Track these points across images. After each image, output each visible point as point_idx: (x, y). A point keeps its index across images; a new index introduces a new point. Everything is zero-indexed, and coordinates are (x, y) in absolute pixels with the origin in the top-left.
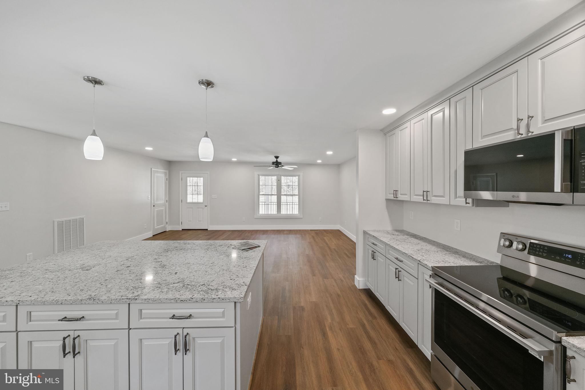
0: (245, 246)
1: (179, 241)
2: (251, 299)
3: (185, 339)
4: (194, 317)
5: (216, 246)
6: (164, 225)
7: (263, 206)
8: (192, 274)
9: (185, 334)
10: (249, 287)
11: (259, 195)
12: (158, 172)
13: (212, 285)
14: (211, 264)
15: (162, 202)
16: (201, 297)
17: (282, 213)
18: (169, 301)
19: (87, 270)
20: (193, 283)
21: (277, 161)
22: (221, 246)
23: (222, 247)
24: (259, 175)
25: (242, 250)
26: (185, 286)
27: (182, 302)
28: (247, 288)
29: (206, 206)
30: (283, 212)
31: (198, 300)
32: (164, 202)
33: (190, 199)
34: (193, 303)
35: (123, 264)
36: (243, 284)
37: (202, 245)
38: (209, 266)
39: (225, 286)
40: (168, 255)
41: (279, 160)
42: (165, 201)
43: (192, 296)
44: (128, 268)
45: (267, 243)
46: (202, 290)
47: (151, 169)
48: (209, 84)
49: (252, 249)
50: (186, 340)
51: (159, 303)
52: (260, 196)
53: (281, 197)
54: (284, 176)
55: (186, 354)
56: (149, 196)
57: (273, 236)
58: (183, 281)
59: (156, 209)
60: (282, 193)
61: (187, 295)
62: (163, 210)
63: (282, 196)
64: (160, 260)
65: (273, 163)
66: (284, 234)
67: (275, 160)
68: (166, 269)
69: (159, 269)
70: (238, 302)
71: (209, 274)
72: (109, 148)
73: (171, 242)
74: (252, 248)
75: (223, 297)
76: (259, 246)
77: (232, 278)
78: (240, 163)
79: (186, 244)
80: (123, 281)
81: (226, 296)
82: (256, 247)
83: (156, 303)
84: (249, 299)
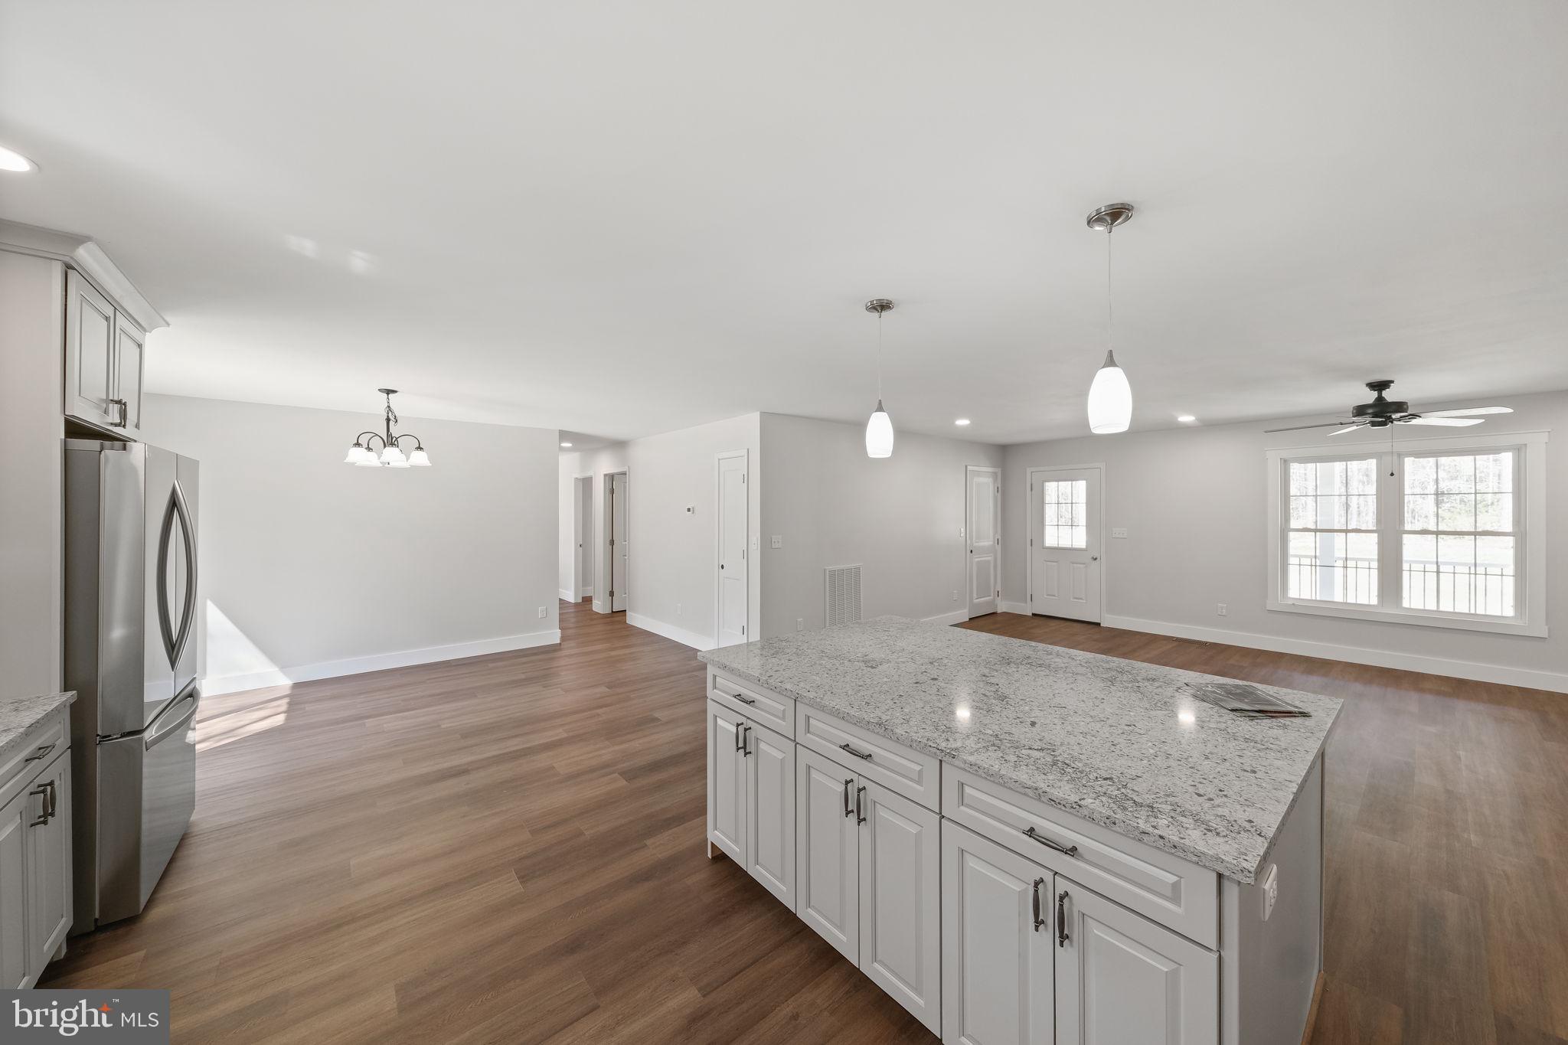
0: (1241, 701)
1: (1033, 644)
2: (1275, 886)
3: (1061, 906)
4: (1081, 857)
5: (1139, 678)
6: (991, 598)
7: (1306, 570)
8: (1072, 740)
9: (1060, 891)
10: (1273, 843)
11: (1285, 530)
12: (978, 474)
13: (1136, 789)
14: (1126, 728)
15: (987, 543)
16: (1106, 812)
17: (1406, 604)
18: (1023, 790)
19: (872, 667)
20: (1080, 765)
21: (1380, 399)
22: (1154, 680)
23: (1156, 684)
24: (1285, 463)
25: (1232, 710)
26: (1061, 766)
27: (1053, 803)
28: (1266, 845)
29: (1096, 559)
30: (1416, 596)
31: (1096, 816)
32: (992, 543)
33: (1051, 538)
34: (1080, 817)
35: (925, 672)
36: (1248, 826)
37: (1094, 667)
38: (1121, 731)
39: (1179, 810)
40: (1010, 671)
41: (1389, 395)
42: (994, 543)
43: (1080, 800)
44: (935, 682)
45: (1340, 711)
46: (1105, 793)
47: (966, 466)
48: (1116, 214)
49: (1272, 717)
50: (1063, 910)
51: (999, 784)
52: (1292, 535)
53: (1401, 538)
54: (1418, 455)
55: (1062, 945)
56: (962, 529)
57: (1358, 687)
58: (1050, 749)
59: (977, 560)
60: (1408, 527)
61: (1064, 791)
62: (989, 561)
63: (1405, 536)
64: (993, 680)
65: (1360, 411)
66: (1422, 690)
67: (1371, 396)
68: (1009, 706)
69: (994, 701)
70: (1229, 878)
71: (1122, 752)
72: (902, 434)
73: (1016, 642)
74: (1271, 712)
75: (1175, 839)
76: (1305, 715)
77: (1201, 792)
78: (1210, 427)
79: (1051, 654)
80: (928, 709)
81: (1187, 842)
82: (1289, 714)
83: (993, 782)
84: (1270, 885)
